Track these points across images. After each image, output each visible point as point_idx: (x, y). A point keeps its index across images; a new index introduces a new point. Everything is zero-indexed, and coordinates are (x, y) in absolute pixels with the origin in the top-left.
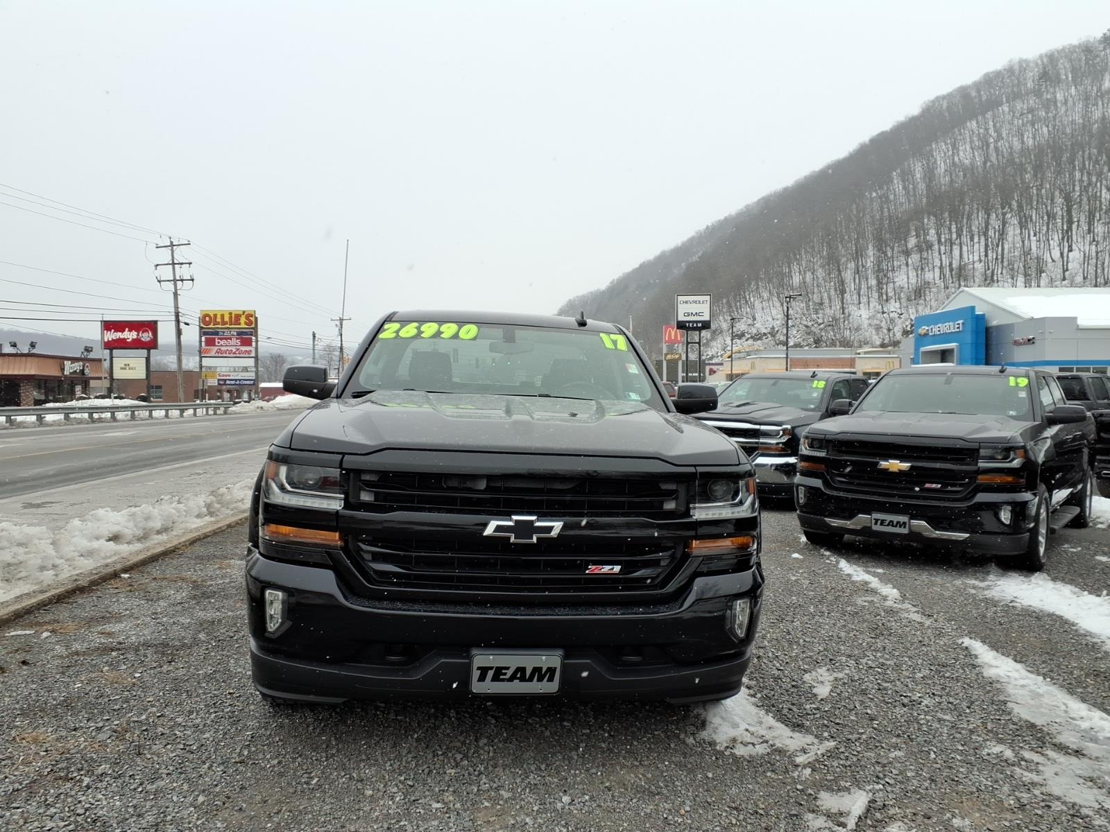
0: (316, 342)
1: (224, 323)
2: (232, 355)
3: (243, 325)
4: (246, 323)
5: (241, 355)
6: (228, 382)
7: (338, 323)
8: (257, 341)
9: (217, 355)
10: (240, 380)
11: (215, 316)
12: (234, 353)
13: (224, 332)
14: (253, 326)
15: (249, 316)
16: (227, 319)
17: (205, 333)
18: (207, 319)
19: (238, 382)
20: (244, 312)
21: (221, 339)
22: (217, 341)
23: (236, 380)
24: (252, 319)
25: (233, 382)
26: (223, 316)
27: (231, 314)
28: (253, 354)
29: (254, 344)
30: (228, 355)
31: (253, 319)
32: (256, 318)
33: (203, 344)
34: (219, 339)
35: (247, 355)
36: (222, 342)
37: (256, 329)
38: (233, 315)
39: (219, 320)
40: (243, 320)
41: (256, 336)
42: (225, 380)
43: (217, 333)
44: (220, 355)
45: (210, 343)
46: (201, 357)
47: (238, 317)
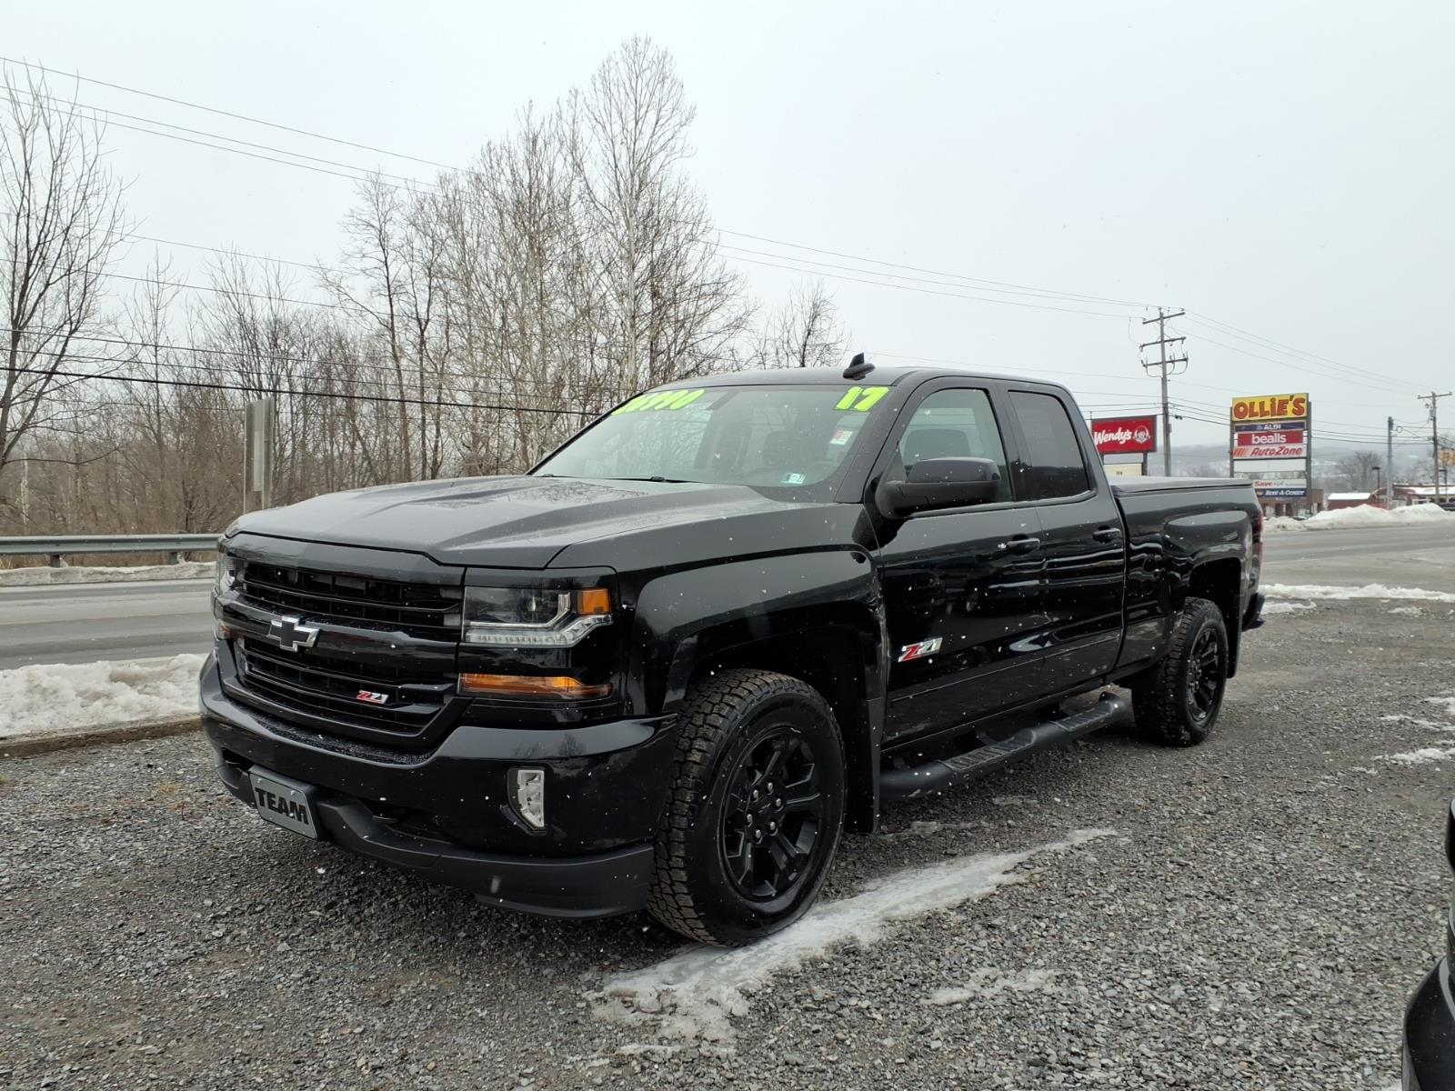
0: (1393, 432)
1: (1263, 413)
2: (1273, 456)
3: (1290, 415)
4: (1294, 412)
5: (1287, 456)
6: (1268, 493)
7: (1430, 401)
8: (1309, 437)
9: (1253, 457)
10: (1285, 490)
11: (1252, 404)
12: (1278, 453)
13: (1263, 426)
14: (1304, 415)
15: (1298, 402)
16: (1267, 408)
17: (1238, 429)
18: (1242, 409)
19: (1282, 493)
20: (1292, 397)
21: (1260, 435)
22: (1254, 438)
23: (1280, 490)
24: (1302, 405)
25: (1275, 493)
26: (1262, 404)
27: (1273, 400)
28: (1304, 454)
29: (1305, 439)
30: (1268, 456)
31: (1304, 405)
32: (1309, 404)
33: (1236, 442)
34: (1256, 435)
35: (1294, 456)
36: (1260, 440)
37: (1308, 418)
38: (1277, 402)
39: (1257, 409)
40: (1290, 407)
41: (1309, 429)
42: (1265, 490)
43: (1253, 428)
44: (1258, 457)
45: (1245, 440)
46: (1233, 461)
47: (1283, 403)
